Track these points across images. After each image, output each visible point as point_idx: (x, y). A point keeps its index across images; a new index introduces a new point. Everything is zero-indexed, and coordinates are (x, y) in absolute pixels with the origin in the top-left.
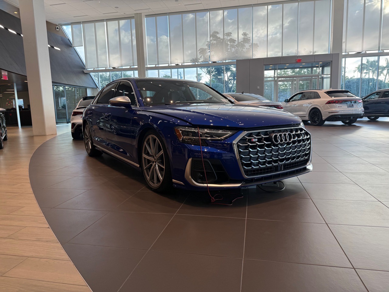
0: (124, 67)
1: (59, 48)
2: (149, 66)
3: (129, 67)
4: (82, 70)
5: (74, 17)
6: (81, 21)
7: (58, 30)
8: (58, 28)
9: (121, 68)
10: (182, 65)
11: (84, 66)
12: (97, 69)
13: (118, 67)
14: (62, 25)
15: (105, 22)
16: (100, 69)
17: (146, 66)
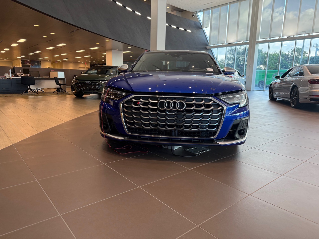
0: (238, 43)
1: (190, 30)
2: (260, 40)
3: (242, 42)
4: (205, 46)
5: (205, 5)
6: (211, 7)
7: (194, 16)
8: (194, 15)
9: (236, 43)
10: (293, 37)
11: (208, 43)
12: (217, 45)
13: (233, 43)
14: (197, 12)
15: (228, 5)
16: (219, 45)
17: (257, 40)
